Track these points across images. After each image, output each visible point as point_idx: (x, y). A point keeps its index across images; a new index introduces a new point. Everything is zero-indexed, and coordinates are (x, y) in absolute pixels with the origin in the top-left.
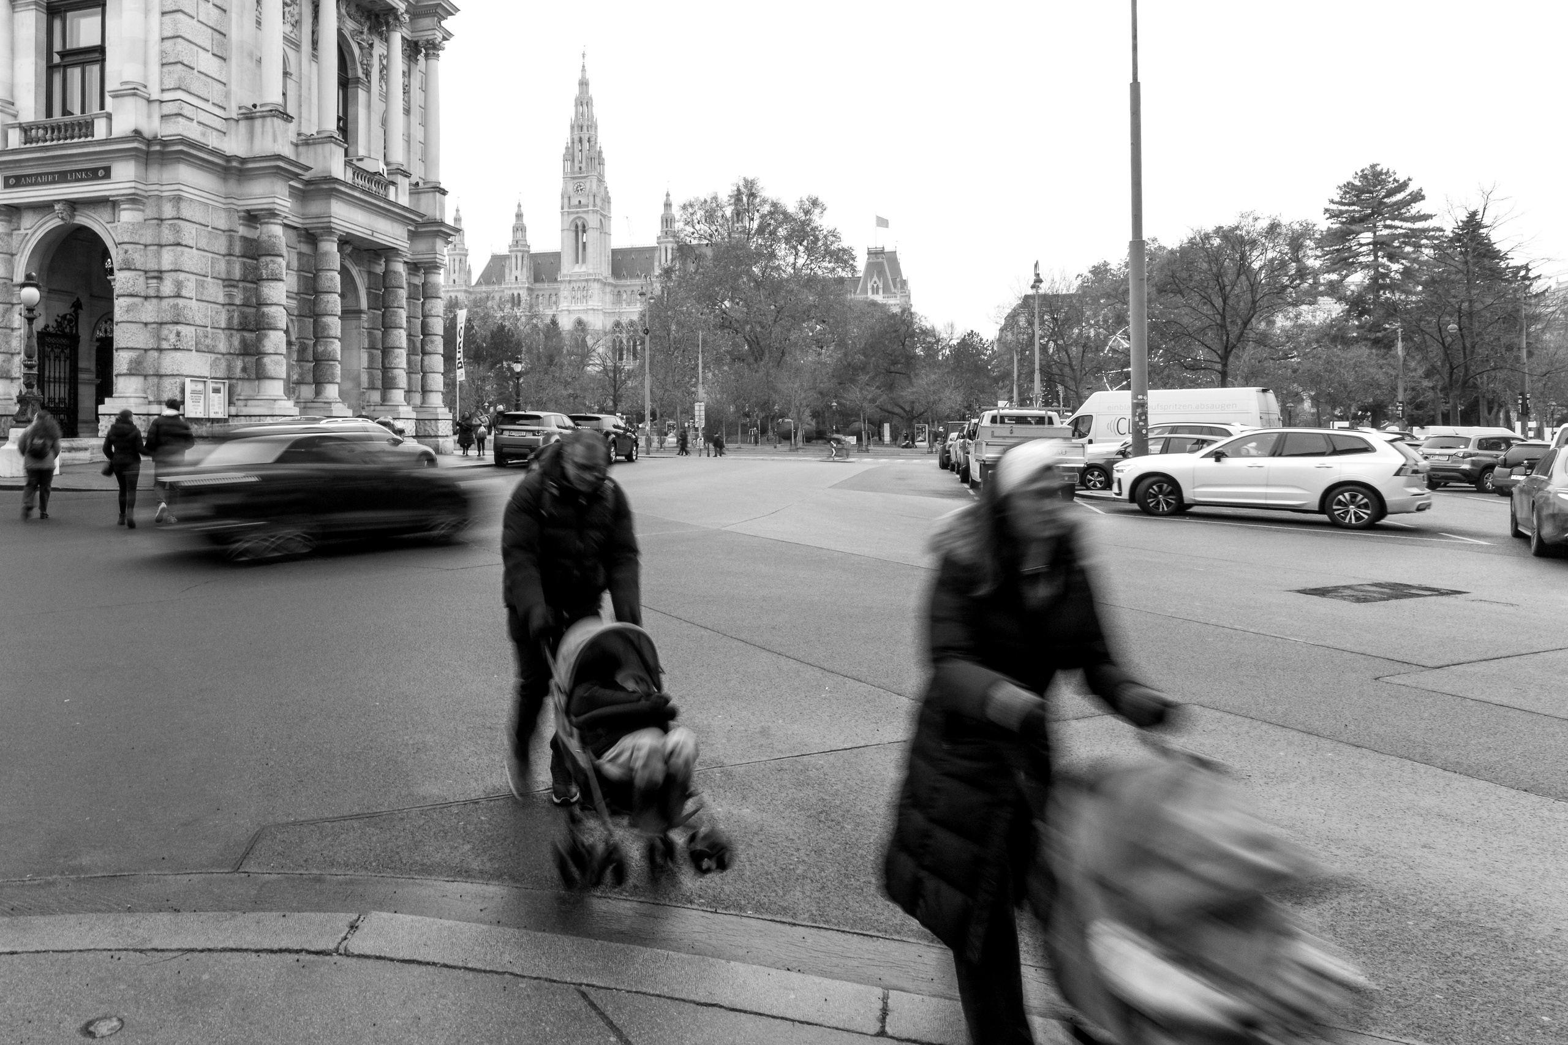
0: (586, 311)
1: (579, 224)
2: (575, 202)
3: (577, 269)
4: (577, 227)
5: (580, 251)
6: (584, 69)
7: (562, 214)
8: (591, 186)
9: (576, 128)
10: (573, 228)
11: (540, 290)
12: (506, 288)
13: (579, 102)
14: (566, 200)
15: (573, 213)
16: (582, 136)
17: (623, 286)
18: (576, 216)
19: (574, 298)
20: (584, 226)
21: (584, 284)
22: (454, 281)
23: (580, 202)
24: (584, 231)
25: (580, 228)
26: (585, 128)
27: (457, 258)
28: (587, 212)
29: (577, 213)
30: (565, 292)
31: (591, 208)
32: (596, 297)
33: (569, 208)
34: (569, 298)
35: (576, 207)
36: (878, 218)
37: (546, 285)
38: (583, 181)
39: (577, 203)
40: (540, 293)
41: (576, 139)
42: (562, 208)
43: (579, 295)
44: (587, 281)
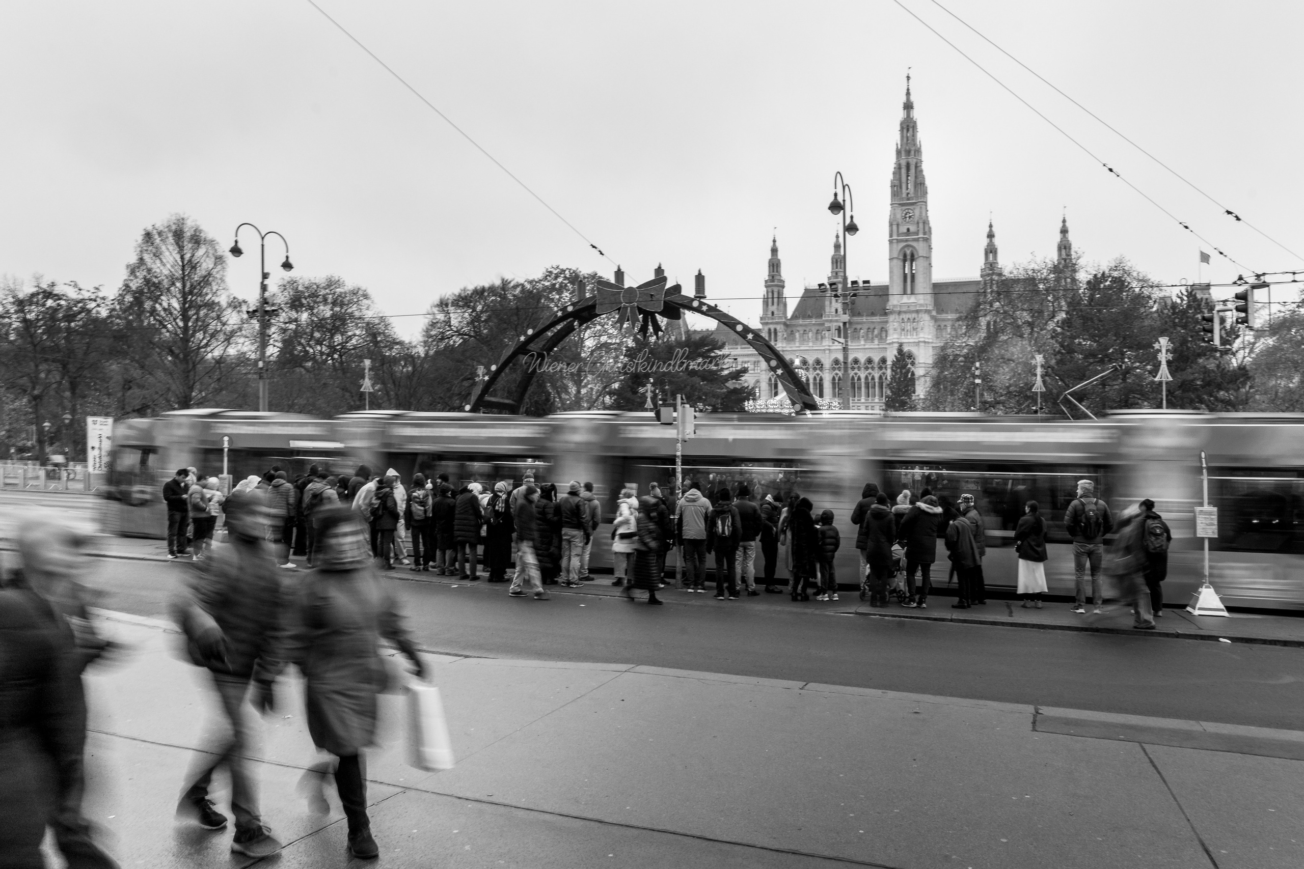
0: (918, 344)
1: (908, 252)
2: (903, 229)
3: (905, 299)
4: (905, 256)
5: (909, 282)
6: (908, 94)
7: (891, 242)
8: (921, 213)
9: (903, 153)
10: (901, 257)
11: (858, 323)
12: (827, 321)
13: (905, 126)
14: (895, 227)
15: (902, 241)
16: (910, 160)
17: (944, 320)
18: (905, 244)
19: (903, 330)
20: (912, 255)
21: (914, 315)
22: (773, 313)
23: (908, 230)
24: (912, 260)
25: (909, 257)
26: (912, 153)
27: (776, 289)
28: (917, 240)
29: (907, 241)
30: (893, 323)
31: (921, 235)
32: (926, 330)
33: (898, 236)
34: (899, 330)
35: (904, 234)
36: (1202, 253)
37: (864, 319)
38: (911, 207)
39: (905, 231)
40: (859, 327)
41: (903, 163)
42: (891, 236)
43: (908, 326)
44: (917, 312)
